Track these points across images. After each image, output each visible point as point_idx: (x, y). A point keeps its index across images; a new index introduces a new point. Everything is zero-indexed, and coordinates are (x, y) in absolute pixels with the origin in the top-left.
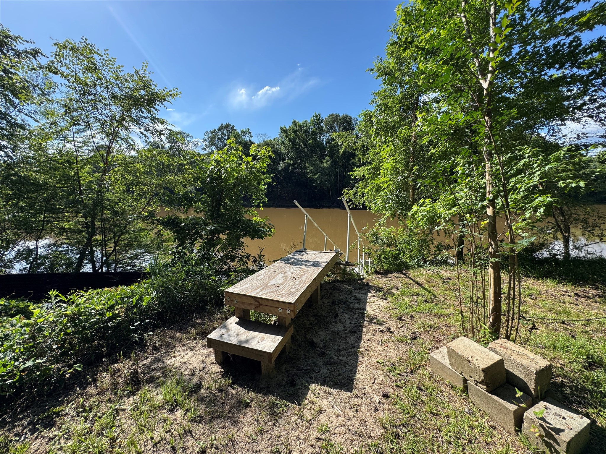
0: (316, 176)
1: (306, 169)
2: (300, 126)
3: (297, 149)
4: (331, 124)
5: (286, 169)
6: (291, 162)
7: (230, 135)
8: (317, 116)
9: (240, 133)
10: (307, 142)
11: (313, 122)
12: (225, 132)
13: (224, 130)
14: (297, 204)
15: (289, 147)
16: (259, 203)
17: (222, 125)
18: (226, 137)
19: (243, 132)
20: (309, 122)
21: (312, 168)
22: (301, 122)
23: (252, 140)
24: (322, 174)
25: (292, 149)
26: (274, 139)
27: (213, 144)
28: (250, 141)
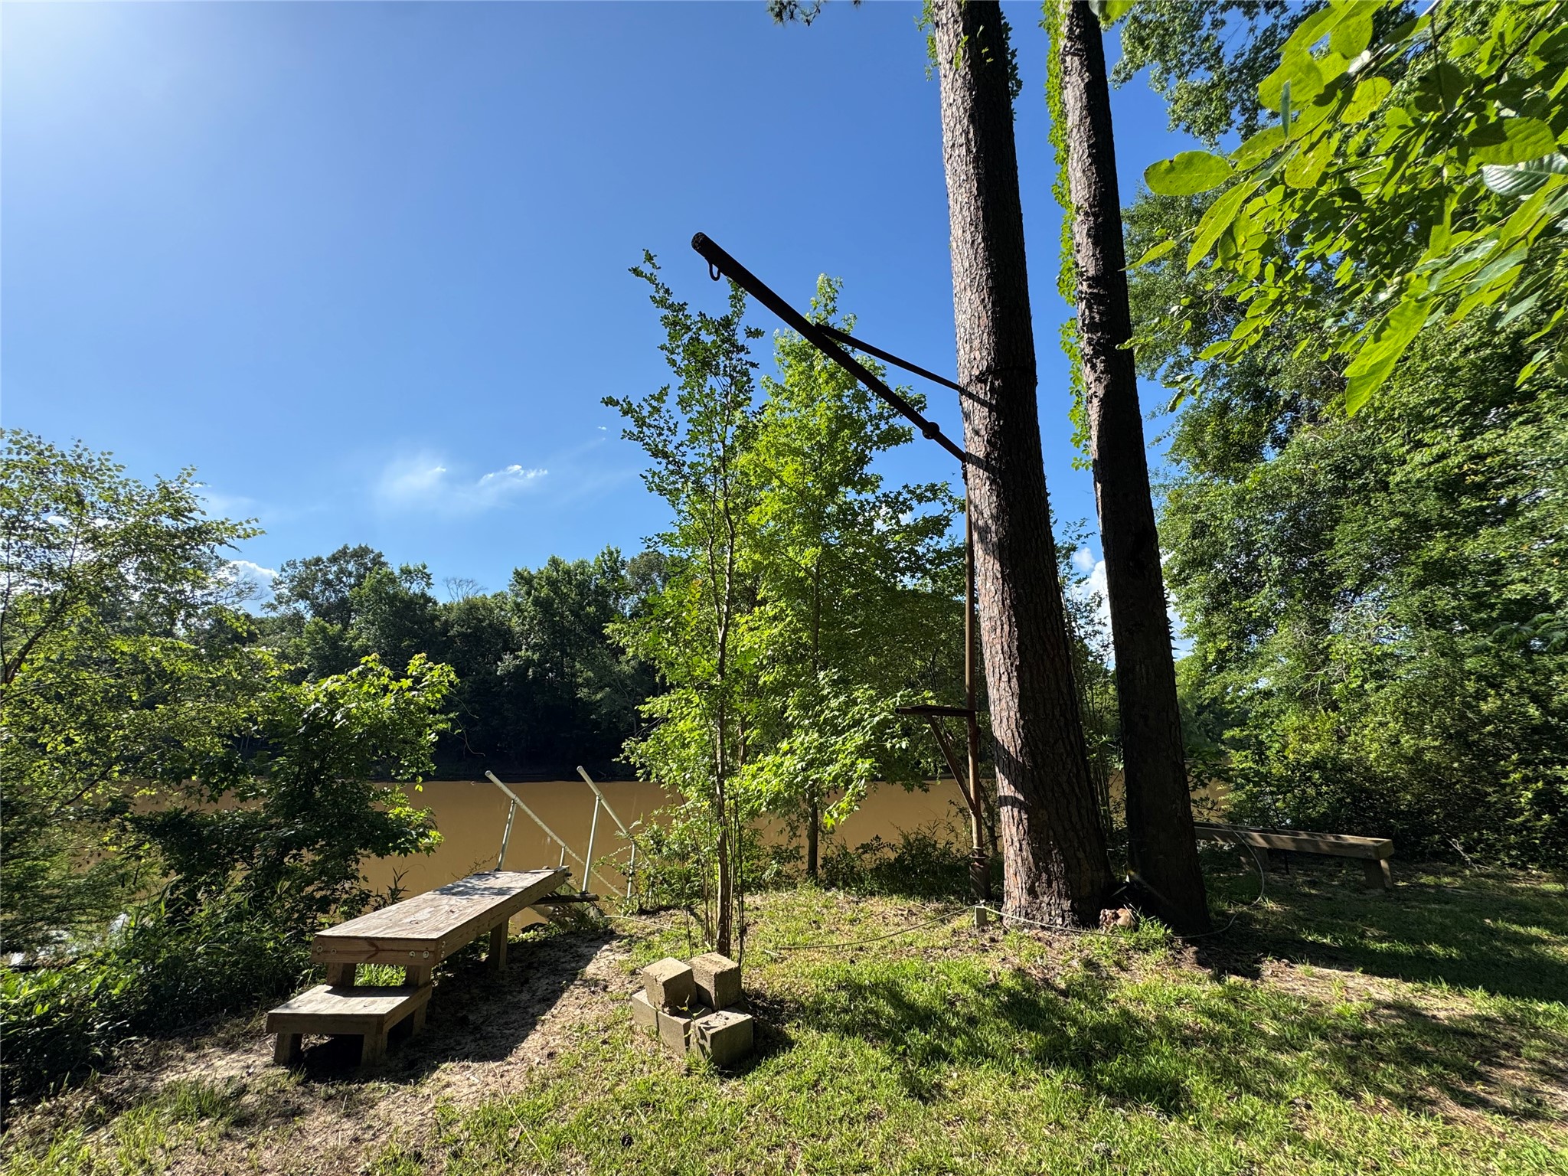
0: (599, 696)
1: (574, 675)
2: (568, 572)
3: (555, 624)
4: (644, 574)
5: (519, 673)
6: (536, 657)
7: (364, 577)
8: (611, 554)
9: (397, 572)
10: (584, 609)
11: (600, 566)
12: (351, 567)
13: (348, 562)
14: (492, 777)
15: (532, 619)
16: (415, 776)
17: (346, 547)
18: (352, 580)
19: (406, 572)
20: (592, 564)
21: (591, 674)
22: (570, 562)
23: (430, 593)
24: (616, 690)
25: (540, 623)
26: (495, 596)
27: (303, 596)
28: (423, 595)
